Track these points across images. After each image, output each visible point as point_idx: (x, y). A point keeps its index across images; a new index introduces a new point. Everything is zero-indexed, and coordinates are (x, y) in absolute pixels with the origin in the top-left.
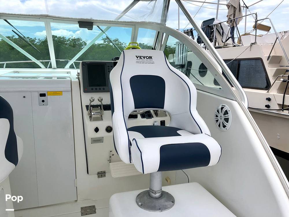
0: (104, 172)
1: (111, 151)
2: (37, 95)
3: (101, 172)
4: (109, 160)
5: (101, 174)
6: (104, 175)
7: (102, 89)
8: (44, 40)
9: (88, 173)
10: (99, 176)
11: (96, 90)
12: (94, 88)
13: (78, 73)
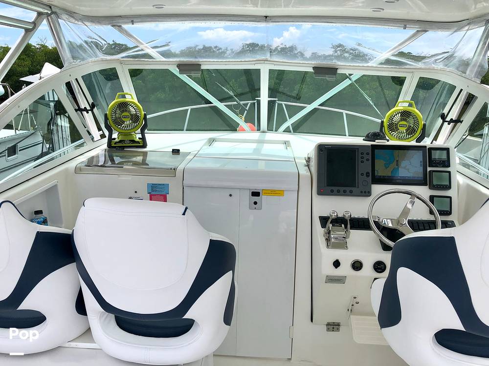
0: (338, 325)
1: (355, 298)
2: (248, 194)
3: (334, 323)
4: (350, 310)
5: (333, 326)
6: (338, 329)
7: (348, 192)
8: (238, 51)
9: (312, 320)
10: (329, 329)
11: (338, 193)
12: (335, 189)
13: (309, 158)
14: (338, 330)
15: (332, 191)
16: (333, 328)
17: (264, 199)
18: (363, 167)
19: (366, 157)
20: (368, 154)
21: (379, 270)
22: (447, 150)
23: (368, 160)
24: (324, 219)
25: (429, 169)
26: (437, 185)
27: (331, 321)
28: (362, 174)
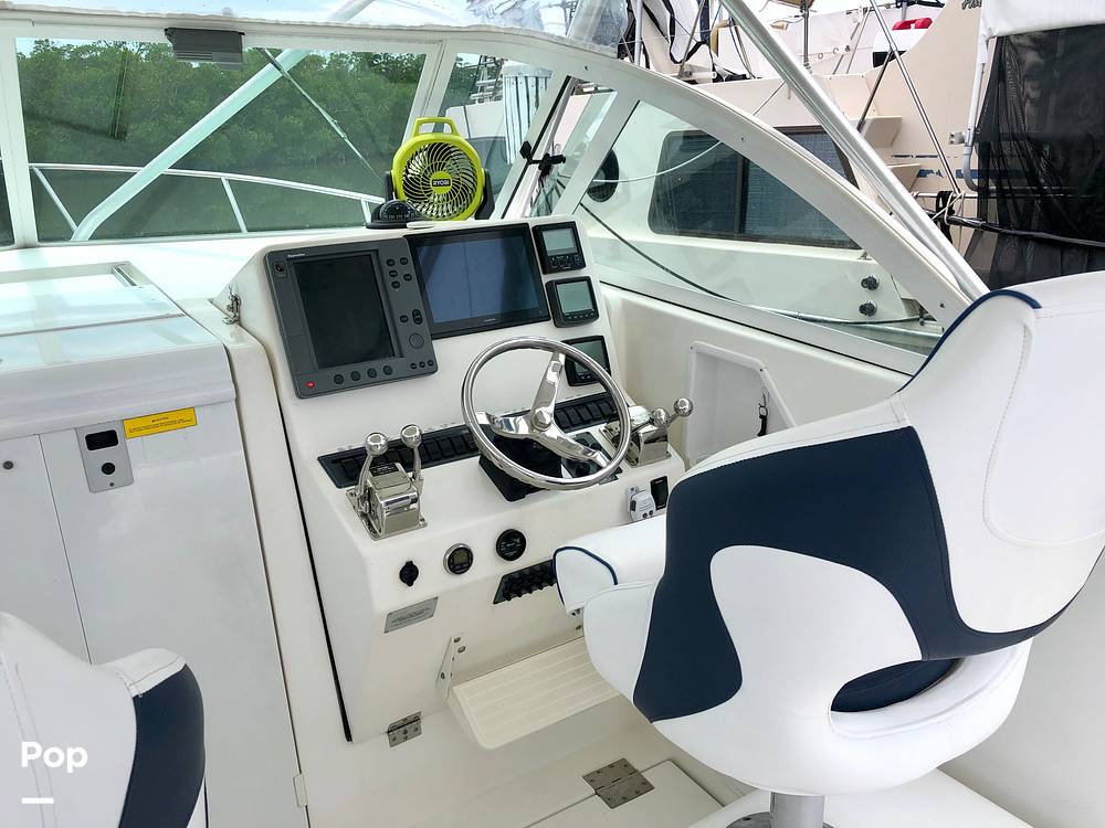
0: (417, 719)
1: (457, 640)
2: (73, 445)
3: (404, 720)
5: (404, 729)
7: (381, 374)
9: (348, 736)
10: (395, 739)
11: (357, 382)
12: (345, 371)
13: (236, 300)
14: (417, 731)
15: (339, 380)
16: (405, 732)
17: (133, 447)
18: (402, 299)
19: (402, 270)
20: (404, 261)
21: (512, 554)
22: (571, 226)
23: (407, 277)
24: (333, 462)
25: (545, 279)
26: (572, 314)
27: (397, 718)
28: (404, 319)
